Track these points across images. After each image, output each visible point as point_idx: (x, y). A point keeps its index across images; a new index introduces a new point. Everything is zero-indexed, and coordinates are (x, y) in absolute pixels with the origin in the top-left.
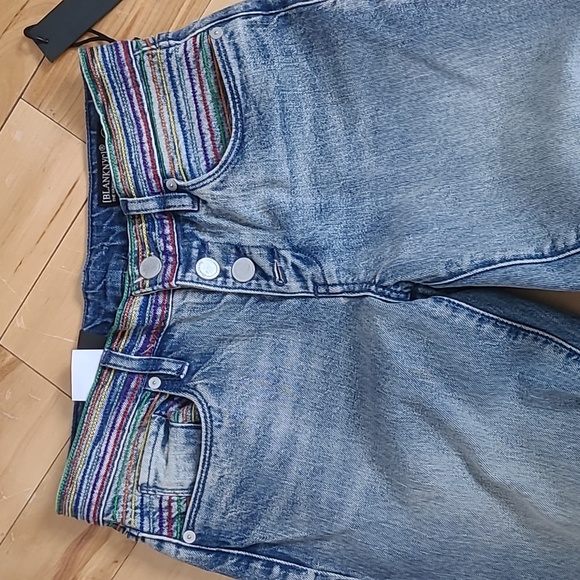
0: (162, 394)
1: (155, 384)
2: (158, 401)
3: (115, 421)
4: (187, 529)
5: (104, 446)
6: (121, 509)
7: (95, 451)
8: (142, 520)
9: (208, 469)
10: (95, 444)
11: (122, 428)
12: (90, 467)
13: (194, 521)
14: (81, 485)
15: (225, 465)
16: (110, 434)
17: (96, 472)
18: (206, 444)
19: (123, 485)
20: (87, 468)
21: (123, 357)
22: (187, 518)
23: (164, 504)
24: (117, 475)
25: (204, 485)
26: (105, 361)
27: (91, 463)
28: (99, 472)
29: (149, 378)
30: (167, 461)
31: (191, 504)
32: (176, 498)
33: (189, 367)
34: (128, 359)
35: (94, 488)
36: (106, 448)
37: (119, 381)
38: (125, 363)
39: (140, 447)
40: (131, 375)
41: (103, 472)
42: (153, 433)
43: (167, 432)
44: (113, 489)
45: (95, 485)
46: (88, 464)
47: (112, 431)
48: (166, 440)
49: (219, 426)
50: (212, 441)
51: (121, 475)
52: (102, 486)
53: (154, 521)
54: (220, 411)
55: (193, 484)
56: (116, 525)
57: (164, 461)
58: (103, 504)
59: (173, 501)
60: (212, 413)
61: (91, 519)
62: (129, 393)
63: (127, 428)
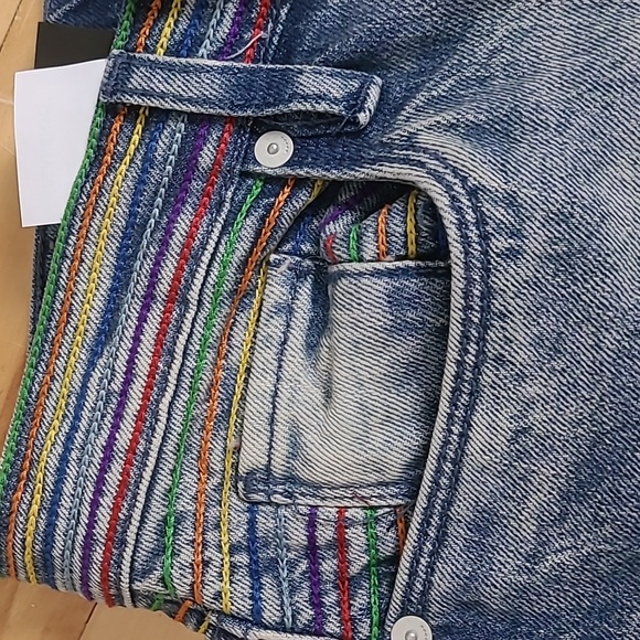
0: (300, 183)
1: (273, 152)
2: (289, 205)
3: (154, 275)
4: (404, 612)
5: (124, 356)
6: (187, 555)
7: (96, 375)
8: (257, 587)
9: (470, 408)
10: (95, 354)
11: (177, 297)
12: (83, 424)
13: (428, 584)
14: (59, 482)
15: (531, 390)
16: (142, 319)
17: (102, 441)
18: (466, 322)
19: (190, 479)
20: (74, 428)
21: (170, 68)
22: (402, 577)
23: (325, 534)
24: (170, 447)
25: (457, 462)
26: (114, 84)
27: (86, 414)
28: (112, 438)
29: (256, 135)
30: (328, 395)
31: (413, 532)
32: (360, 514)
33: (384, 91)
34: (185, 70)
35: (98, 492)
36: (131, 362)
37: (161, 146)
38: (177, 85)
39: (238, 357)
40: (199, 123)
41: (124, 438)
42: (278, 309)
43: (322, 301)
44: (159, 490)
45: (101, 481)
46: (77, 418)
47: (146, 307)
48: (321, 324)
49: (512, 254)
50: (485, 309)
51: (182, 449)
52: (123, 484)
53: (293, 590)
54: (511, 201)
55: (419, 462)
56: (173, 606)
57: (318, 395)
58: (131, 539)
59: (353, 523)
60: (487, 207)
61: (95, 590)
62: (196, 185)
63: (194, 295)
